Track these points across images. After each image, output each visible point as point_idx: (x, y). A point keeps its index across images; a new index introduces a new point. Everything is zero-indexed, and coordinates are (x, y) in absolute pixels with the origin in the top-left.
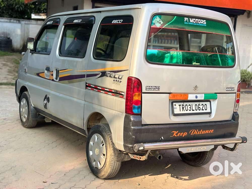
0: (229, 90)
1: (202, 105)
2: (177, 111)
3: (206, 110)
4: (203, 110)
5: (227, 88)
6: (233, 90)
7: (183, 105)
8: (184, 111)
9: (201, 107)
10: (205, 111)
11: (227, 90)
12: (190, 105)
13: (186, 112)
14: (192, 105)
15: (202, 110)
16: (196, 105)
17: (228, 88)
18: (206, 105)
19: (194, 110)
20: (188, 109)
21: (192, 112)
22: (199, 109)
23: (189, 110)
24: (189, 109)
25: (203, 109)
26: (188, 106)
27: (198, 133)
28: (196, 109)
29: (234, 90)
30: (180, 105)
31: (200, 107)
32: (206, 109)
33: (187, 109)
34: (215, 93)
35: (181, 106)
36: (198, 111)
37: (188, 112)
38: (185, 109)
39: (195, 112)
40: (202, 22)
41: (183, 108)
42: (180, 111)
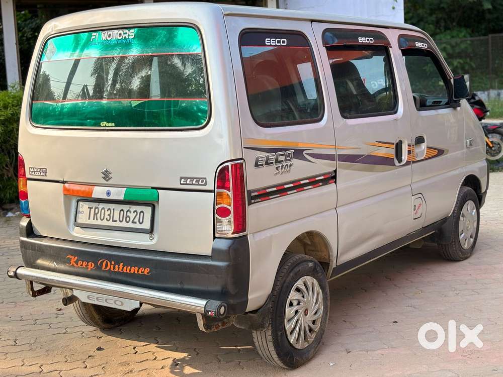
0: (188, 182)
1: (134, 212)
2: (82, 219)
3: (141, 223)
4: (135, 223)
5: (181, 178)
6: (200, 183)
7: (96, 208)
8: (97, 219)
9: (132, 215)
10: (138, 226)
11: (182, 182)
12: (109, 209)
13: (99, 222)
14: (114, 209)
15: (133, 222)
16: (122, 210)
17: (186, 178)
18: (142, 214)
19: (116, 221)
20: (104, 217)
21: (111, 223)
22: (128, 219)
23: (107, 219)
24: (107, 216)
25: (135, 221)
26: (106, 210)
27: (114, 268)
28: (121, 220)
29: (205, 185)
30: (90, 208)
31: (129, 217)
32: (141, 221)
33: (102, 218)
34: (153, 188)
35: (93, 210)
36: (124, 224)
37: (105, 223)
38: (99, 215)
39: (118, 224)
40: (125, 35)
41: (95, 214)
42: (89, 219)
